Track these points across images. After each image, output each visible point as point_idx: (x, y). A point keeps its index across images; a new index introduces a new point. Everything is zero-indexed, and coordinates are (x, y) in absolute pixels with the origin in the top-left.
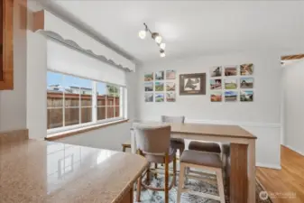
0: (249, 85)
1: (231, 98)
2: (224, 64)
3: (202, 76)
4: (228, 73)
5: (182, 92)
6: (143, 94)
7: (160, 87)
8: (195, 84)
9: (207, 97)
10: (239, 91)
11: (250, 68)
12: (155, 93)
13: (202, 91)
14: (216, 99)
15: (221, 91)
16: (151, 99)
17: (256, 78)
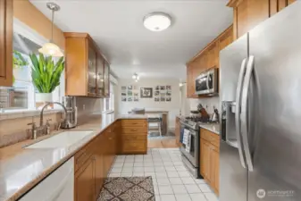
0: (169, 94)
1: (163, 100)
2: (161, 85)
3: (151, 89)
4: (162, 89)
5: (142, 96)
6: (120, 97)
7: (130, 94)
8: (148, 93)
9: (153, 99)
10: (166, 97)
11: (169, 87)
12: (127, 97)
13: (151, 96)
14: (157, 100)
15: (159, 96)
16: (125, 100)
17: (172, 91)
